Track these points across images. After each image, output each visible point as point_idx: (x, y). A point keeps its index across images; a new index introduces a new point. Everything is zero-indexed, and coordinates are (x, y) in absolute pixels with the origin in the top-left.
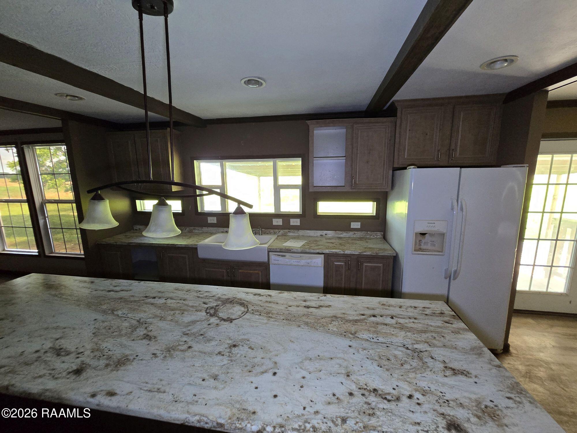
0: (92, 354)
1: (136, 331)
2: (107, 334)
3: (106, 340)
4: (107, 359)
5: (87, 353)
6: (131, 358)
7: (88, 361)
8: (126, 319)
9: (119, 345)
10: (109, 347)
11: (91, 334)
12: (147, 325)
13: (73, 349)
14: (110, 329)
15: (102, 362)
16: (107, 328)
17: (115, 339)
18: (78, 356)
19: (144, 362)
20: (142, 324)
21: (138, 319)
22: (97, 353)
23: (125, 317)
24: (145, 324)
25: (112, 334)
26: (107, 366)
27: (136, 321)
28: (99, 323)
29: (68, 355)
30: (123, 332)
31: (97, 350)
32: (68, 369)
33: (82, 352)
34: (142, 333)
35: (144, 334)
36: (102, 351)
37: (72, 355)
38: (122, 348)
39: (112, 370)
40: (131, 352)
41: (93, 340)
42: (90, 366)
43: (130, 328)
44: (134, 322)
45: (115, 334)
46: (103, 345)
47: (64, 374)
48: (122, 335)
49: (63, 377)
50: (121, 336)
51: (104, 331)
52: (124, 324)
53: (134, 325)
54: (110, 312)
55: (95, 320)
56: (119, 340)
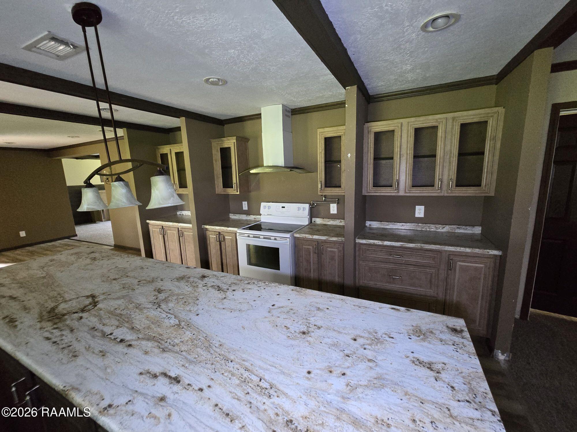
0: (198, 285)
1: (166, 297)
2: (188, 298)
3: (188, 293)
4: (189, 281)
5: (201, 286)
6: (175, 280)
7: (200, 281)
8: (169, 311)
9: (181, 288)
10: (187, 287)
11: (200, 299)
12: (155, 301)
13: (210, 288)
14: (185, 302)
15: (191, 279)
16: (187, 303)
17: (182, 292)
18: (206, 285)
19: (169, 277)
20: (157, 303)
21: (159, 309)
22: (194, 284)
23: (169, 313)
24: (155, 303)
25: (184, 297)
26: (189, 278)
27: (161, 307)
28: (193, 310)
29: (213, 286)
30: (175, 298)
31: (194, 287)
32: (210, 279)
33: (204, 286)
34: (162, 294)
35: (161, 293)
36: (192, 286)
37: (209, 285)
38: (178, 286)
39: (186, 275)
40: (174, 283)
41: (198, 294)
42: (198, 279)
43: (169, 300)
44: (163, 306)
45: (182, 297)
46: (191, 289)
47: (210, 276)
48: (176, 295)
49: (210, 275)
50: (178, 295)
51: (190, 301)
52: (173, 305)
53: (165, 303)
54: (183, 324)
55: (198, 315)
56: (180, 292)
